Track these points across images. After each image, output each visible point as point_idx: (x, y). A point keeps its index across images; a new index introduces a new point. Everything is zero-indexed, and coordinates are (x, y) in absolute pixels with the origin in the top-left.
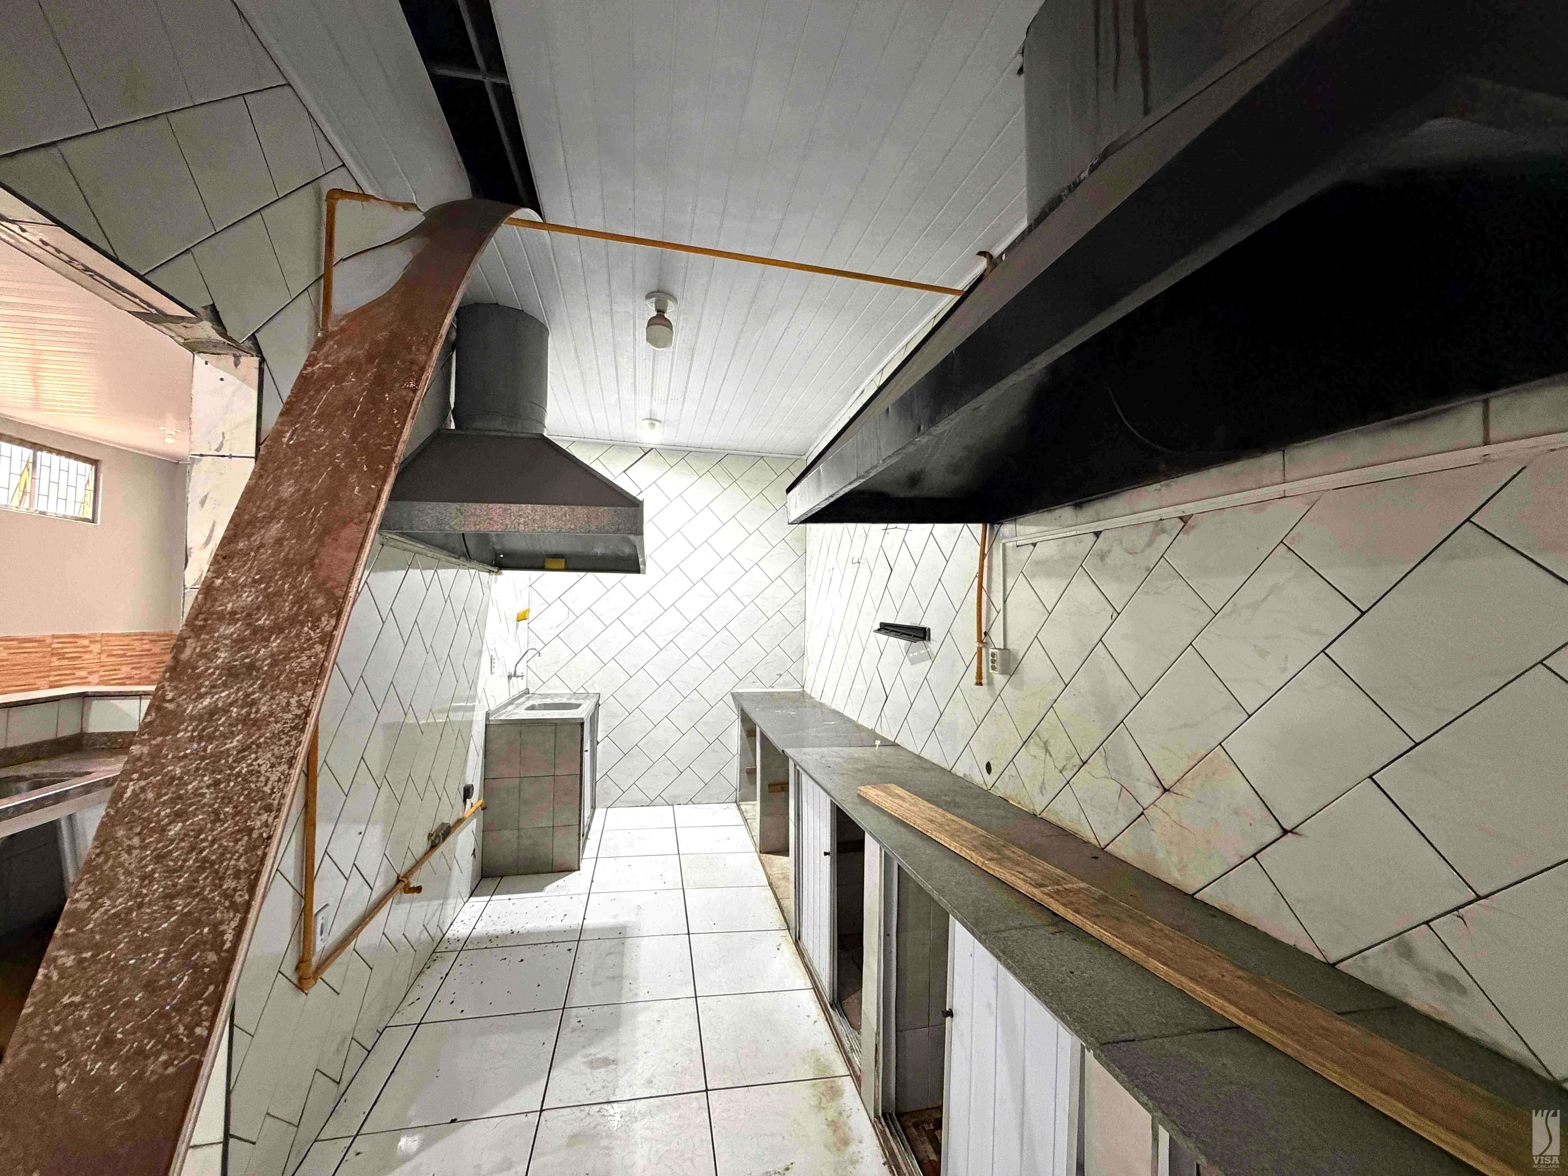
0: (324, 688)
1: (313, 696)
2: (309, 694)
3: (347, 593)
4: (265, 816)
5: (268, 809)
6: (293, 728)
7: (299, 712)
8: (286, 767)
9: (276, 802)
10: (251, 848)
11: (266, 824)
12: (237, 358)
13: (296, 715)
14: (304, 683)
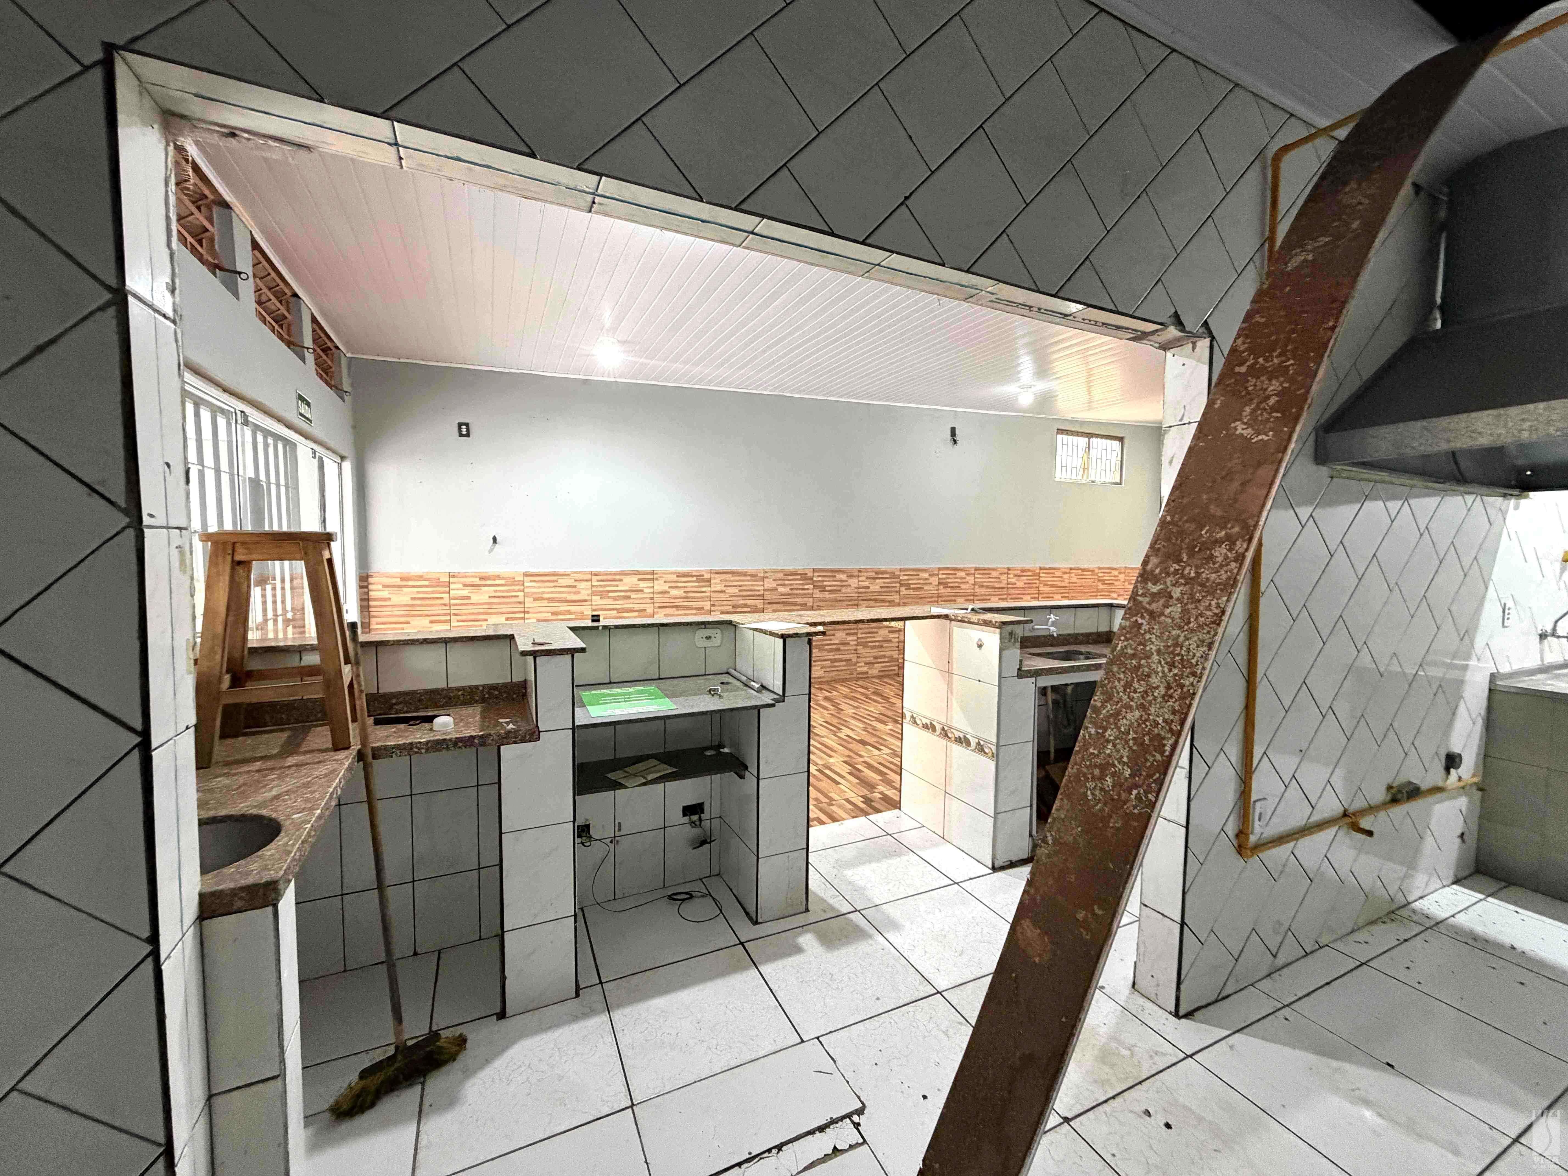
0: (1235, 596)
1: (1228, 601)
2: (1225, 599)
3: (1257, 522)
4: (1192, 679)
5: (1194, 674)
6: (1213, 623)
7: (1217, 611)
8: (1205, 649)
9: (1199, 672)
10: (1182, 698)
11: (1192, 684)
12: (1194, 344)
13: (1215, 614)
14: (1221, 590)
